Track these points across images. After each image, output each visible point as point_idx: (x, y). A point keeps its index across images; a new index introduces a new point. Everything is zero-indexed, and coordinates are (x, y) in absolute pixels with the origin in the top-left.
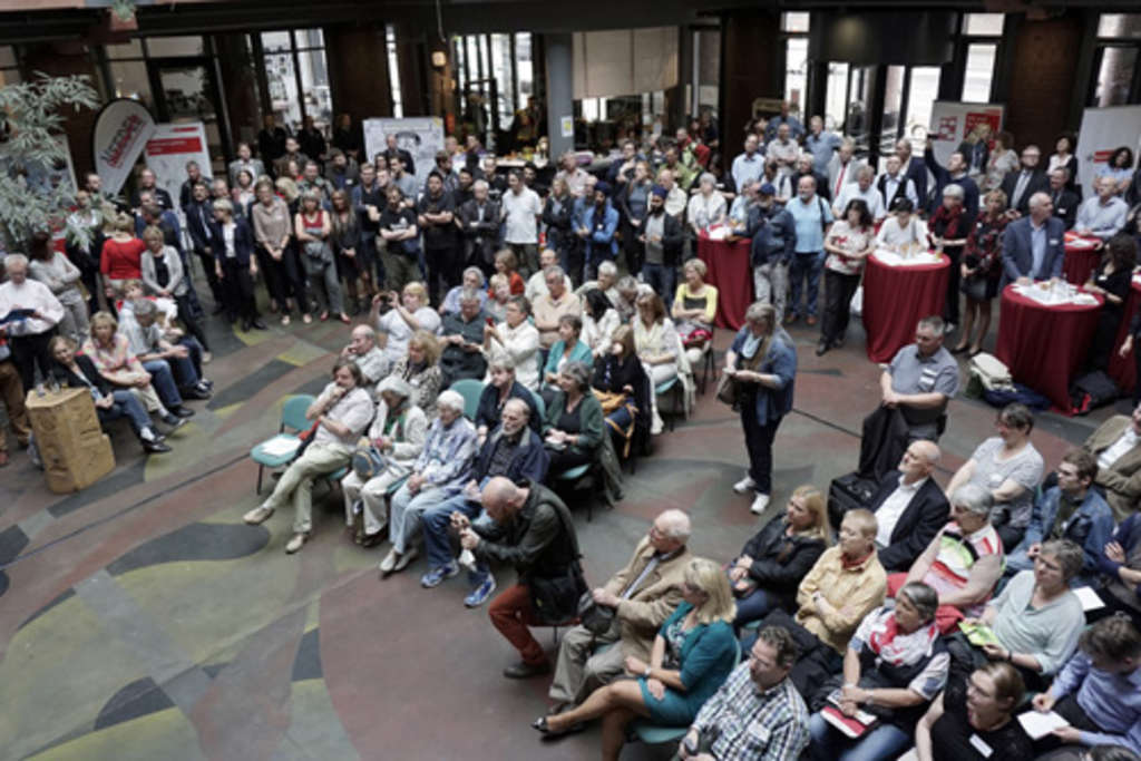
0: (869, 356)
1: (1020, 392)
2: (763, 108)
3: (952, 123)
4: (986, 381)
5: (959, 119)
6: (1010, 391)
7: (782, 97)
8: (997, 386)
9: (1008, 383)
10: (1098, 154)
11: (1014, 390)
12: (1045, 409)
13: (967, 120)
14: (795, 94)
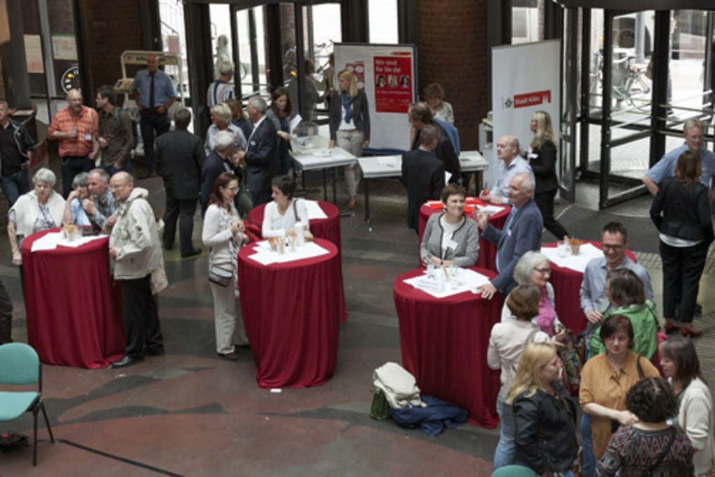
0: (258, 380)
1: (429, 406)
2: (134, 61)
3: (359, 69)
4: (391, 397)
5: (366, 65)
6: (419, 407)
7: (158, 46)
8: (404, 403)
9: (416, 398)
10: (516, 97)
11: (424, 405)
12: (462, 423)
13: (375, 65)
14: (174, 41)
